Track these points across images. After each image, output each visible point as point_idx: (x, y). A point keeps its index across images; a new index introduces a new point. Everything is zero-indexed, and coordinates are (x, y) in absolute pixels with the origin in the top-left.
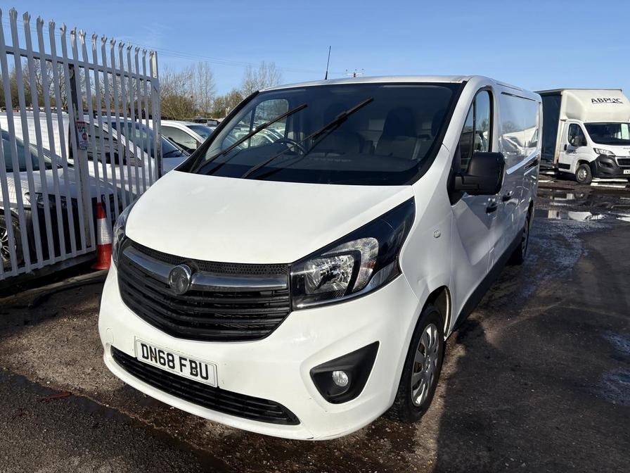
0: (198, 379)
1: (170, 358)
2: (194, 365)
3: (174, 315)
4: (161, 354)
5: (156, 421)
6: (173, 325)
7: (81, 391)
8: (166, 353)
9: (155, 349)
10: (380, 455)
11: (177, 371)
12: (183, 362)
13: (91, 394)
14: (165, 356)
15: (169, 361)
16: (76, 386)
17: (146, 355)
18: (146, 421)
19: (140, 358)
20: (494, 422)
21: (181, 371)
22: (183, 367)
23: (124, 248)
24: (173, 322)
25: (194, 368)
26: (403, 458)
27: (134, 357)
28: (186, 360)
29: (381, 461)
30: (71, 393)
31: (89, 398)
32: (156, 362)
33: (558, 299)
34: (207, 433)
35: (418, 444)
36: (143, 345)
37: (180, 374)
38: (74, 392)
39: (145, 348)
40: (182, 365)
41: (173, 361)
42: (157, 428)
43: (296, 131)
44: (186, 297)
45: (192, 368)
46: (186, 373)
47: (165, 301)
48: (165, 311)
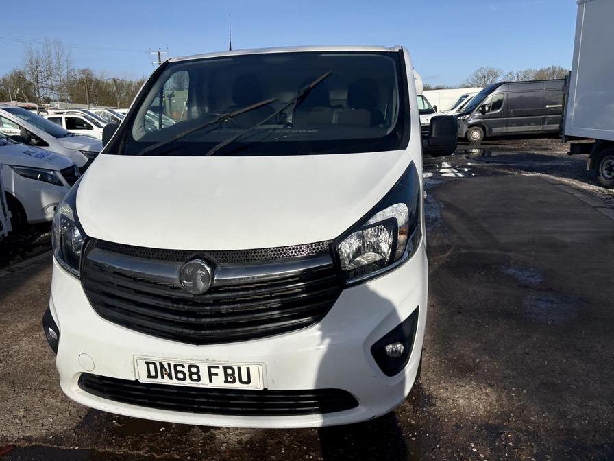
0: (237, 386)
1: (194, 370)
2: (229, 371)
3: (193, 320)
4: (179, 368)
5: (152, 449)
6: (193, 332)
7: (29, 439)
8: (186, 366)
9: (169, 365)
10: (409, 417)
11: (204, 383)
12: (213, 371)
13: (44, 440)
14: (186, 370)
15: (191, 373)
16: (16, 435)
17: (153, 373)
18: (141, 452)
19: (144, 379)
20: (478, 360)
21: (211, 381)
22: (213, 377)
23: (88, 251)
24: (191, 329)
25: (230, 375)
26: (430, 414)
27: (134, 379)
28: (218, 367)
29: (413, 422)
30: (14, 446)
31: (44, 445)
32: (171, 378)
33: (449, 247)
34: (224, 445)
35: (433, 397)
36: (148, 363)
37: (210, 386)
38: (18, 444)
39: (152, 367)
40: (211, 375)
41: (198, 373)
42: (160, 457)
43: (200, 105)
44: (208, 296)
45: (226, 375)
46: (219, 383)
47: (175, 305)
48: (177, 317)
